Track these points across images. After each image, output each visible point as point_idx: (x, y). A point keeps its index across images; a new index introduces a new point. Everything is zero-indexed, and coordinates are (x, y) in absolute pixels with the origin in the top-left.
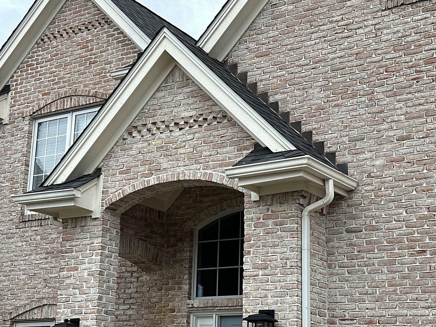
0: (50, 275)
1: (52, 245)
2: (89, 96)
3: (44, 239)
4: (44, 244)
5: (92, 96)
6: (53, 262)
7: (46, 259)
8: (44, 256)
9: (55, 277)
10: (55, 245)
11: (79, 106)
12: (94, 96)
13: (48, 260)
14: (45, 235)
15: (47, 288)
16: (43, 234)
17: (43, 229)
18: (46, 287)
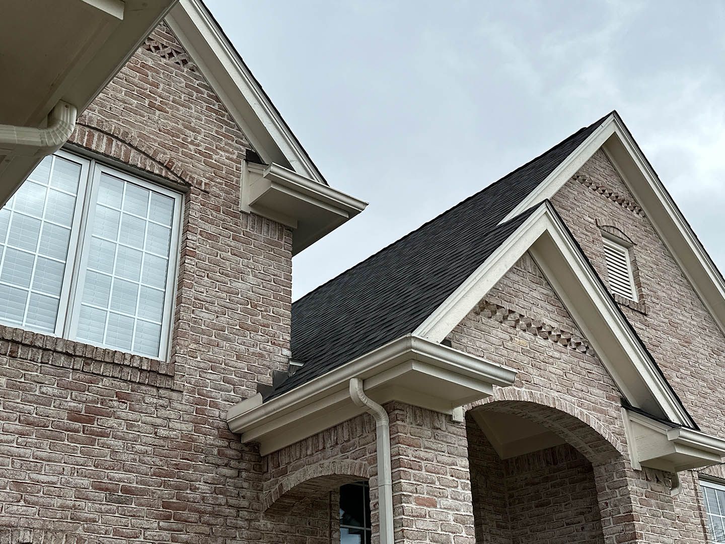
0: (34, 476)
1: (41, 409)
2: (154, 160)
3: (21, 390)
4: (19, 401)
5: (159, 163)
6: (44, 446)
7: (21, 434)
8: (16, 426)
9: (48, 482)
10: (51, 410)
11: (127, 163)
12: (166, 167)
13: (30, 440)
14: (22, 380)
15: (22, 503)
16: (18, 377)
17: (19, 366)
18: (19, 501)
